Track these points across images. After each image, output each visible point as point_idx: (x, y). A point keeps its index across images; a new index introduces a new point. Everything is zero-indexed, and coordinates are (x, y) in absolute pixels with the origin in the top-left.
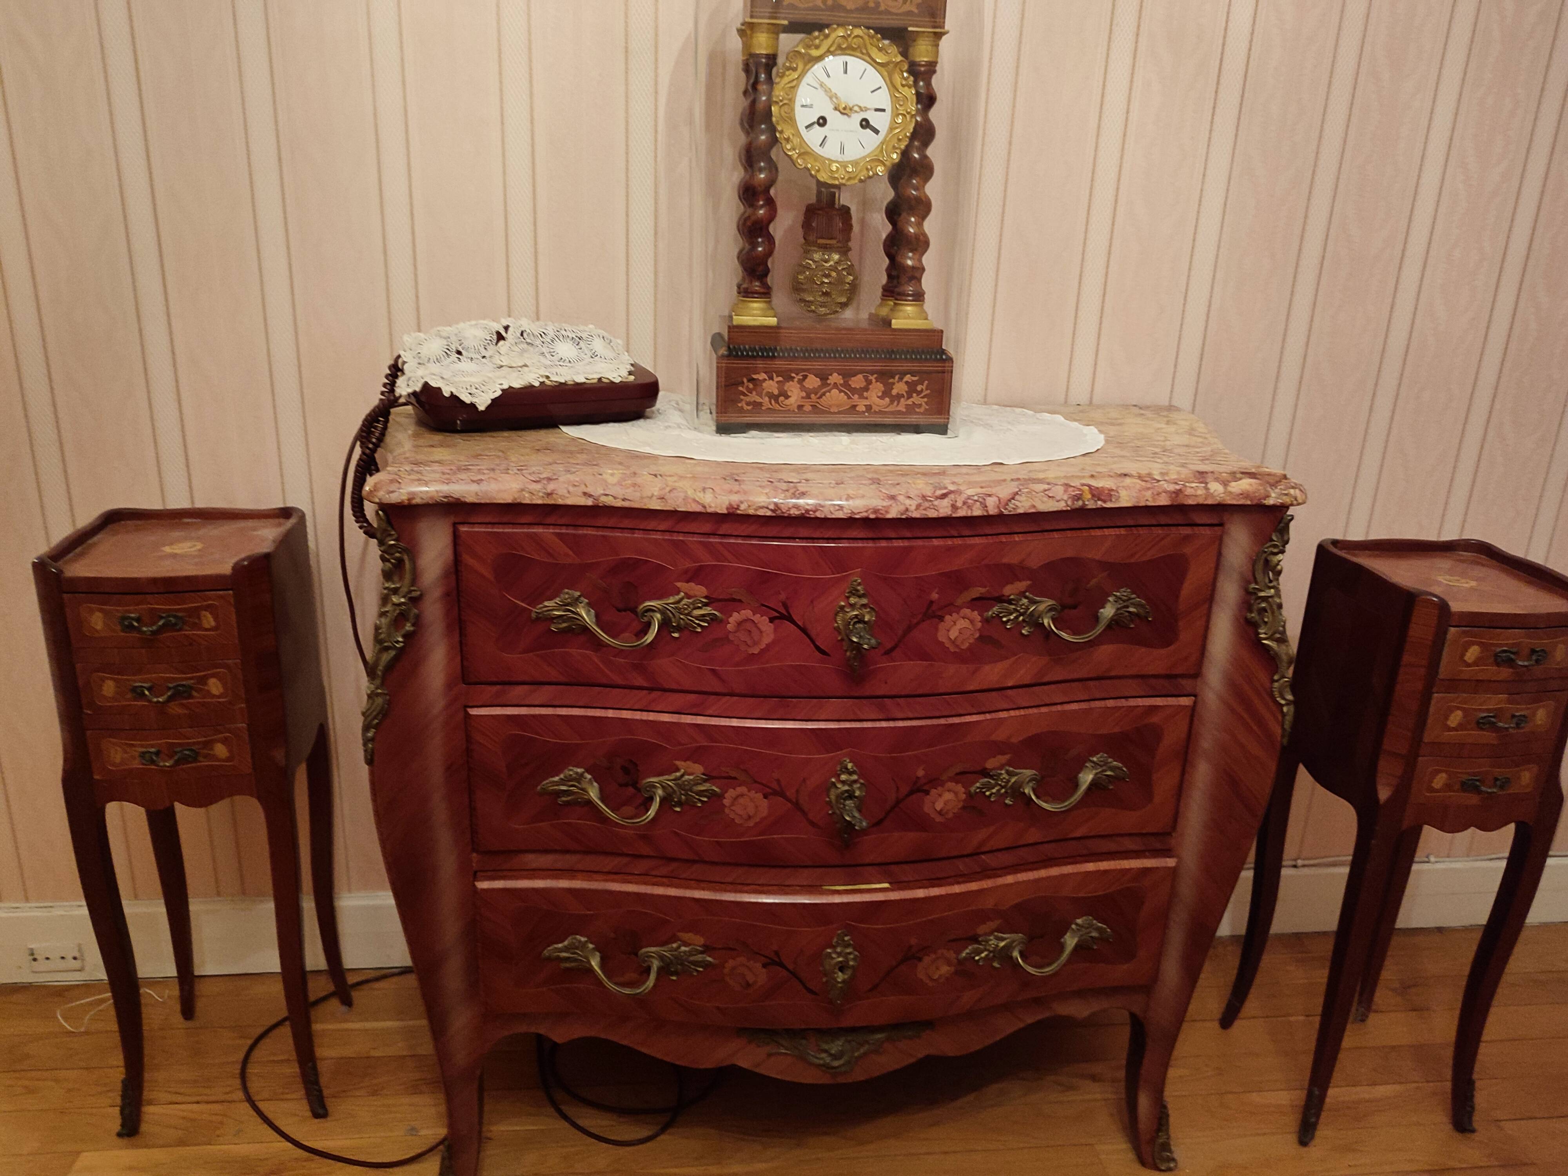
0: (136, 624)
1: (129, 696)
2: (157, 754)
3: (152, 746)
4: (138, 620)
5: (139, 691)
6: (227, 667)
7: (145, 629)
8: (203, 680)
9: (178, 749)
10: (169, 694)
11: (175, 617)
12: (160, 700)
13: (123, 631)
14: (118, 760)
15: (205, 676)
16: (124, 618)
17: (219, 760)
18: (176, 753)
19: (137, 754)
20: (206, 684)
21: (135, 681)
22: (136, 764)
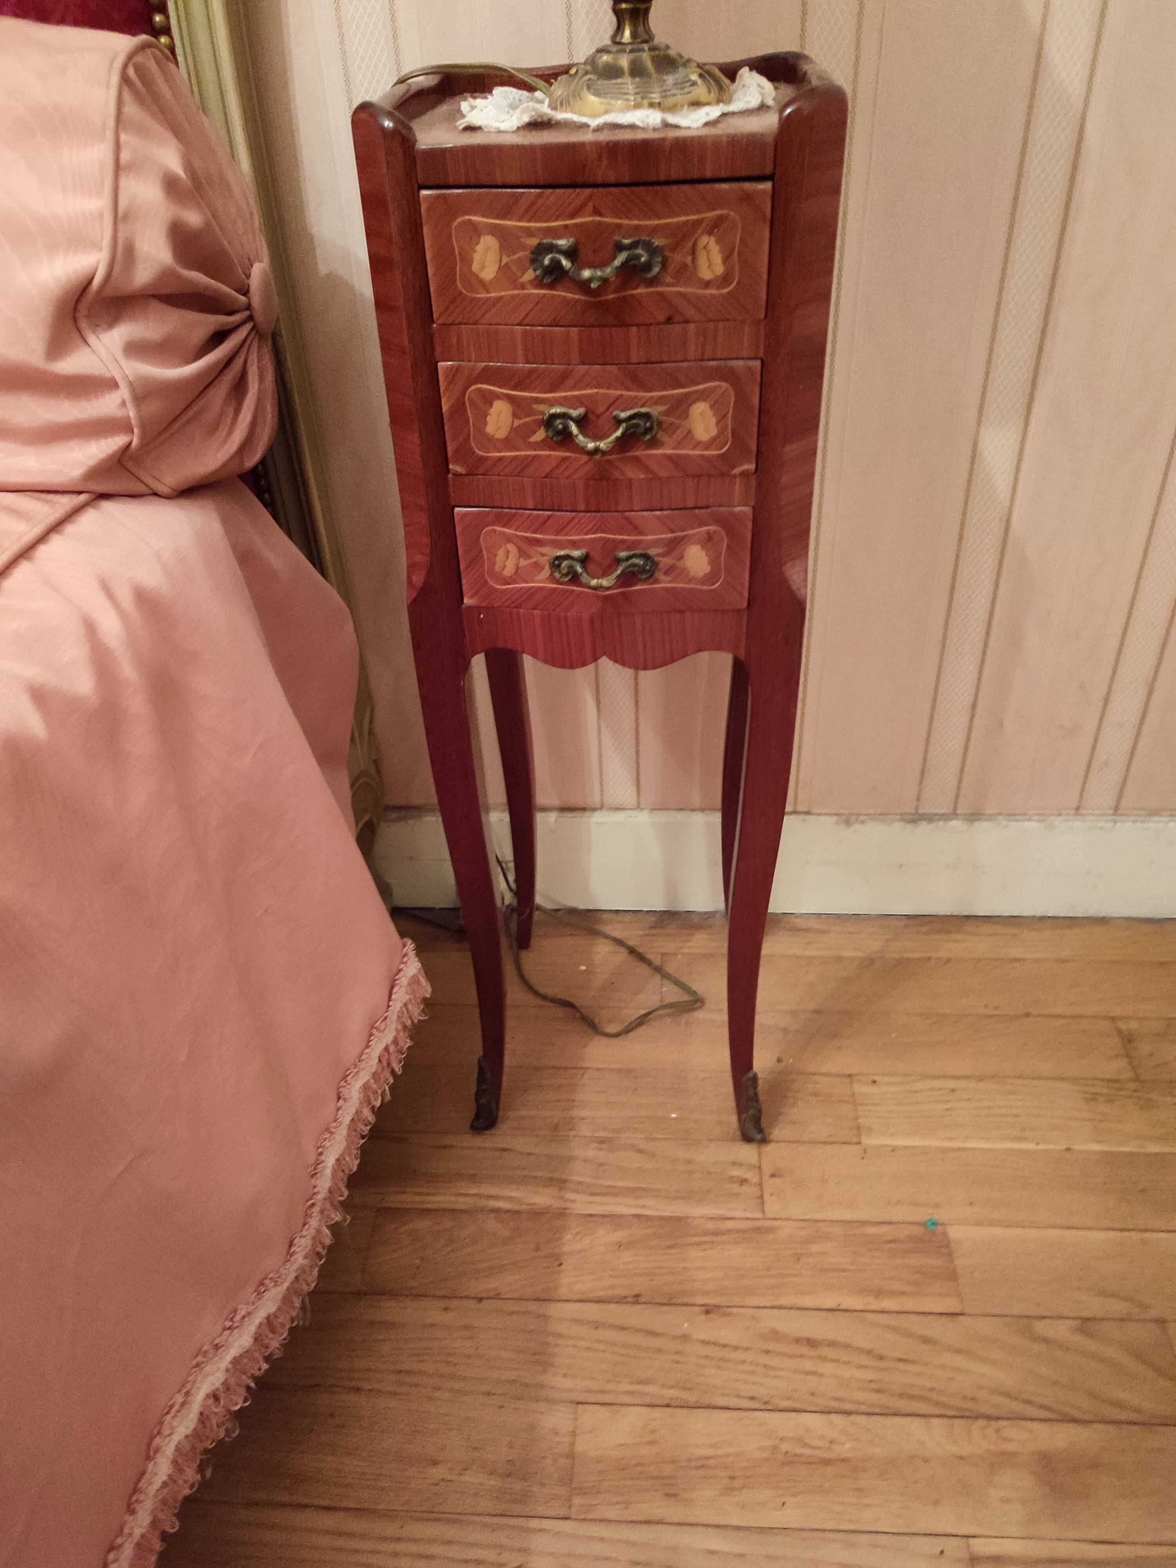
0: (565, 263)
1: (540, 435)
2: (584, 560)
3: (574, 545)
4: (572, 254)
5: (559, 424)
6: (731, 376)
7: (586, 274)
8: (681, 407)
9: (623, 554)
10: (619, 433)
11: (648, 246)
12: (602, 445)
13: (538, 283)
14: (508, 571)
15: (688, 395)
16: (542, 250)
17: (691, 580)
18: (618, 561)
19: (544, 561)
20: (685, 415)
21: (551, 403)
22: (542, 580)
